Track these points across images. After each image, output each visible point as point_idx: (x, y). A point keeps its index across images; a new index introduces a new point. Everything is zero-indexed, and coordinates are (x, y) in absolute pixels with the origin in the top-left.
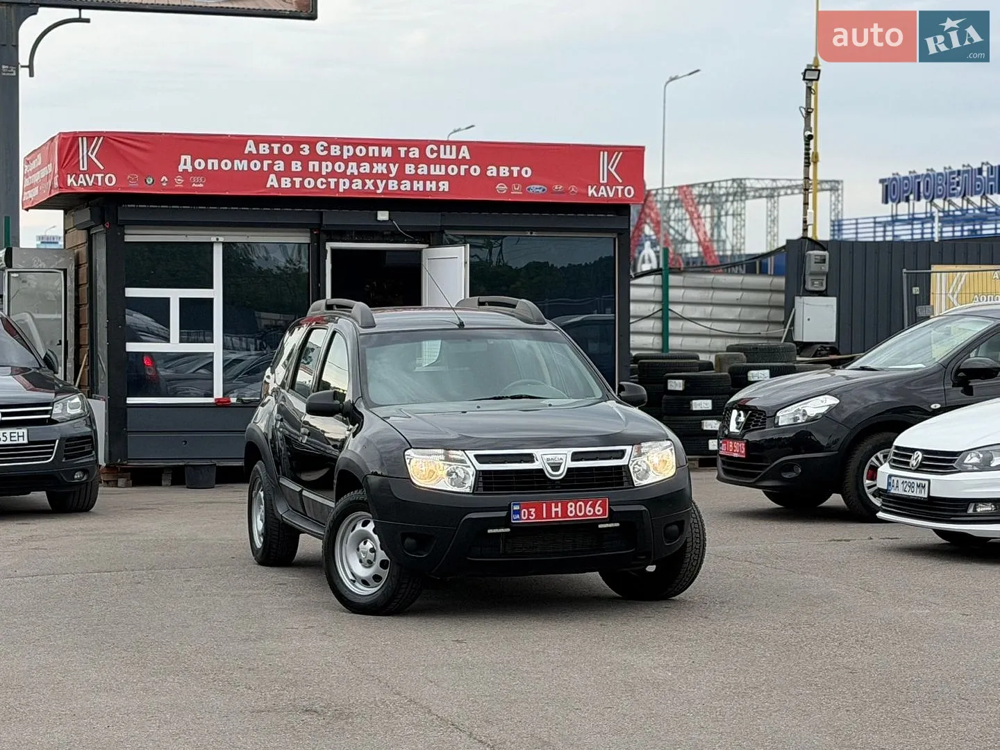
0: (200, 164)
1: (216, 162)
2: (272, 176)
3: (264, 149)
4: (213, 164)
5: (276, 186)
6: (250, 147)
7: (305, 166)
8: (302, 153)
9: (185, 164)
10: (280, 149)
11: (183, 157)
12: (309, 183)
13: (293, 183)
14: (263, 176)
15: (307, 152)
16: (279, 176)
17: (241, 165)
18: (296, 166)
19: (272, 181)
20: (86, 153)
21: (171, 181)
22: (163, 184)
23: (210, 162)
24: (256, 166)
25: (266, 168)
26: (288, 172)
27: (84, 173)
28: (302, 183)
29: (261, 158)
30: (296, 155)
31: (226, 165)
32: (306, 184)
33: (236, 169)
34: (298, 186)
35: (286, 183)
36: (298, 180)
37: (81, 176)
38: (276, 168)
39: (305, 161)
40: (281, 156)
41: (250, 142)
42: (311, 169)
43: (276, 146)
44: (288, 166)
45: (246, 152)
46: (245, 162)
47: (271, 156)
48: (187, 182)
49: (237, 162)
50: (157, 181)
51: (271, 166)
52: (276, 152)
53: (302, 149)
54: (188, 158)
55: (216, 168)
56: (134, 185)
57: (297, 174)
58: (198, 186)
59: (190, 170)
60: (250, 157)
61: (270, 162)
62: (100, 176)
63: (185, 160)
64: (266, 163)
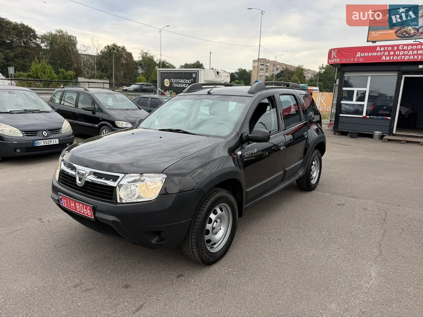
0: (363, 55)
1: (367, 53)
2: (384, 57)
3: (382, 49)
4: (366, 54)
5: (385, 59)
6: (378, 49)
7: (395, 53)
8: (394, 49)
9: (358, 55)
10: (387, 49)
11: (358, 53)
12: (395, 58)
13: (390, 58)
14: (381, 56)
15: (396, 49)
16: (386, 56)
17: (374, 54)
18: (392, 53)
19: (384, 58)
20: (334, 54)
21: (354, 60)
22: (352, 61)
23: (365, 54)
24: (379, 54)
25: (382, 54)
26: (389, 55)
27: (332, 59)
28: (393, 58)
29: (381, 51)
30: (392, 50)
31: (370, 54)
32: (394, 58)
33: (373, 55)
34: (391, 59)
35: (388, 58)
36: (391, 57)
37: (332, 60)
38: (385, 54)
39: (395, 51)
40: (387, 50)
41: (378, 47)
42: (396, 54)
43: (386, 48)
44: (389, 53)
45: (377, 50)
46: (376, 53)
47: (385, 51)
48: (358, 60)
49: (373, 53)
50: (350, 60)
51: (384, 54)
52: (386, 49)
53: (394, 48)
54: (359, 53)
55: (367, 55)
56: (344, 61)
57: (392, 55)
58: (361, 61)
59: (360, 56)
60: (378, 51)
61: (384, 52)
62: (335, 59)
63: (359, 54)
64: (382, 53)
